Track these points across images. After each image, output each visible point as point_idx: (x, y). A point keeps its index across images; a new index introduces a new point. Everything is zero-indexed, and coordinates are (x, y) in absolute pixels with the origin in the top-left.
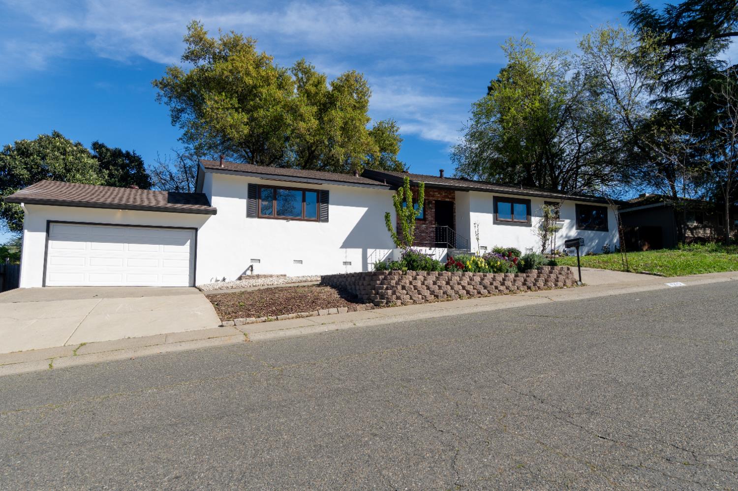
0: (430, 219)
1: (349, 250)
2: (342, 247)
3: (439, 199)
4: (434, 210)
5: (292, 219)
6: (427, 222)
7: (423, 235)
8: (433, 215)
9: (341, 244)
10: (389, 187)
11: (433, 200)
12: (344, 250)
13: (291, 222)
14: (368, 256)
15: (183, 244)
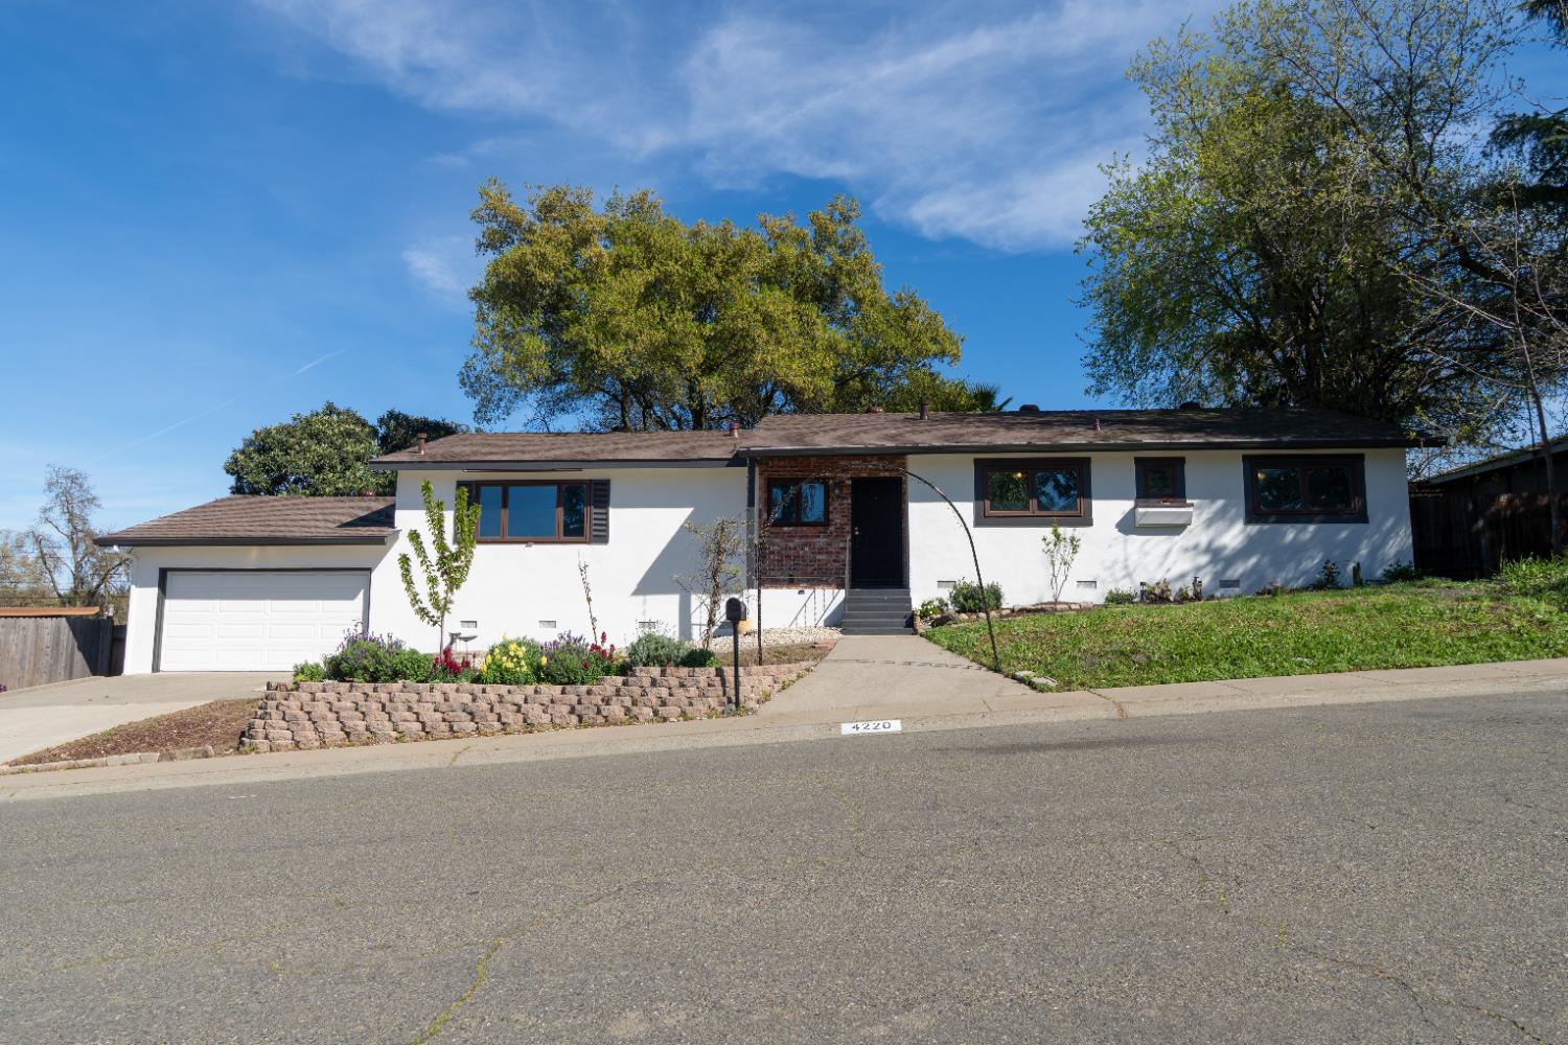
0: (838, 521)
1: (651, 598)
2: (636, 593)
3: (864, 475)
4: (850, 501)
5: (536, 543)
6: (832, 528)
7: (819, 557)
8: (848, 512)
9: (634, 587)
10: (726, 462)
11: (848, 479)
12: (640, 598)
13: (535, 547)
14: (692, 610)
15: (352, 597)
